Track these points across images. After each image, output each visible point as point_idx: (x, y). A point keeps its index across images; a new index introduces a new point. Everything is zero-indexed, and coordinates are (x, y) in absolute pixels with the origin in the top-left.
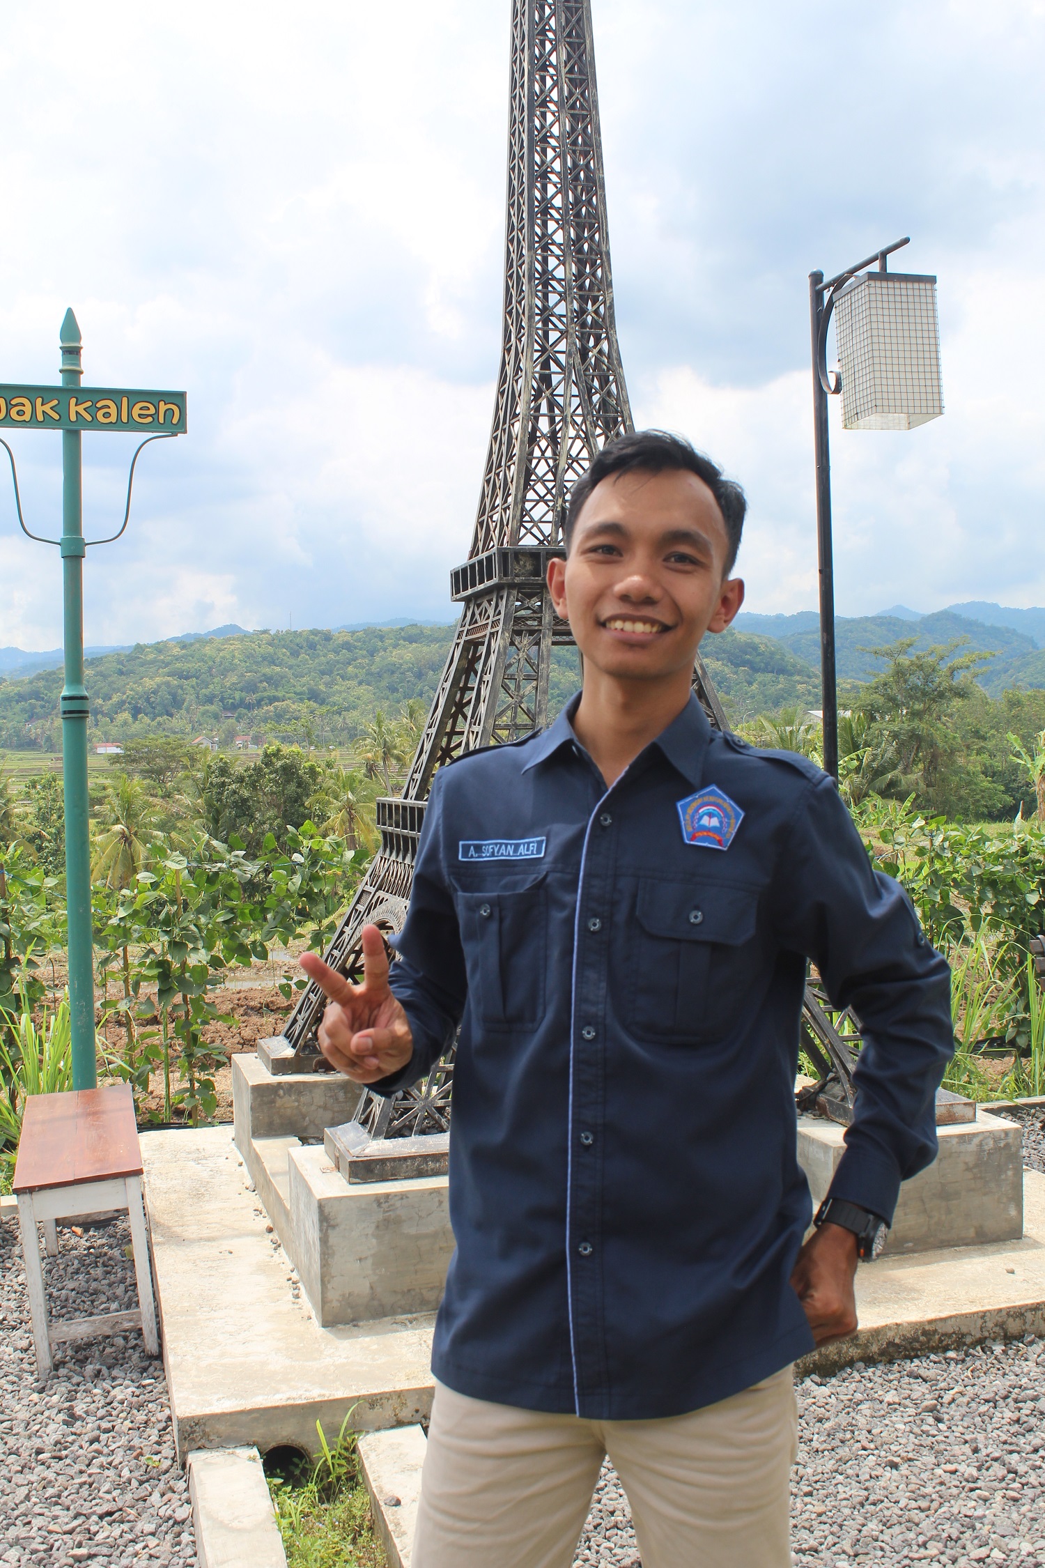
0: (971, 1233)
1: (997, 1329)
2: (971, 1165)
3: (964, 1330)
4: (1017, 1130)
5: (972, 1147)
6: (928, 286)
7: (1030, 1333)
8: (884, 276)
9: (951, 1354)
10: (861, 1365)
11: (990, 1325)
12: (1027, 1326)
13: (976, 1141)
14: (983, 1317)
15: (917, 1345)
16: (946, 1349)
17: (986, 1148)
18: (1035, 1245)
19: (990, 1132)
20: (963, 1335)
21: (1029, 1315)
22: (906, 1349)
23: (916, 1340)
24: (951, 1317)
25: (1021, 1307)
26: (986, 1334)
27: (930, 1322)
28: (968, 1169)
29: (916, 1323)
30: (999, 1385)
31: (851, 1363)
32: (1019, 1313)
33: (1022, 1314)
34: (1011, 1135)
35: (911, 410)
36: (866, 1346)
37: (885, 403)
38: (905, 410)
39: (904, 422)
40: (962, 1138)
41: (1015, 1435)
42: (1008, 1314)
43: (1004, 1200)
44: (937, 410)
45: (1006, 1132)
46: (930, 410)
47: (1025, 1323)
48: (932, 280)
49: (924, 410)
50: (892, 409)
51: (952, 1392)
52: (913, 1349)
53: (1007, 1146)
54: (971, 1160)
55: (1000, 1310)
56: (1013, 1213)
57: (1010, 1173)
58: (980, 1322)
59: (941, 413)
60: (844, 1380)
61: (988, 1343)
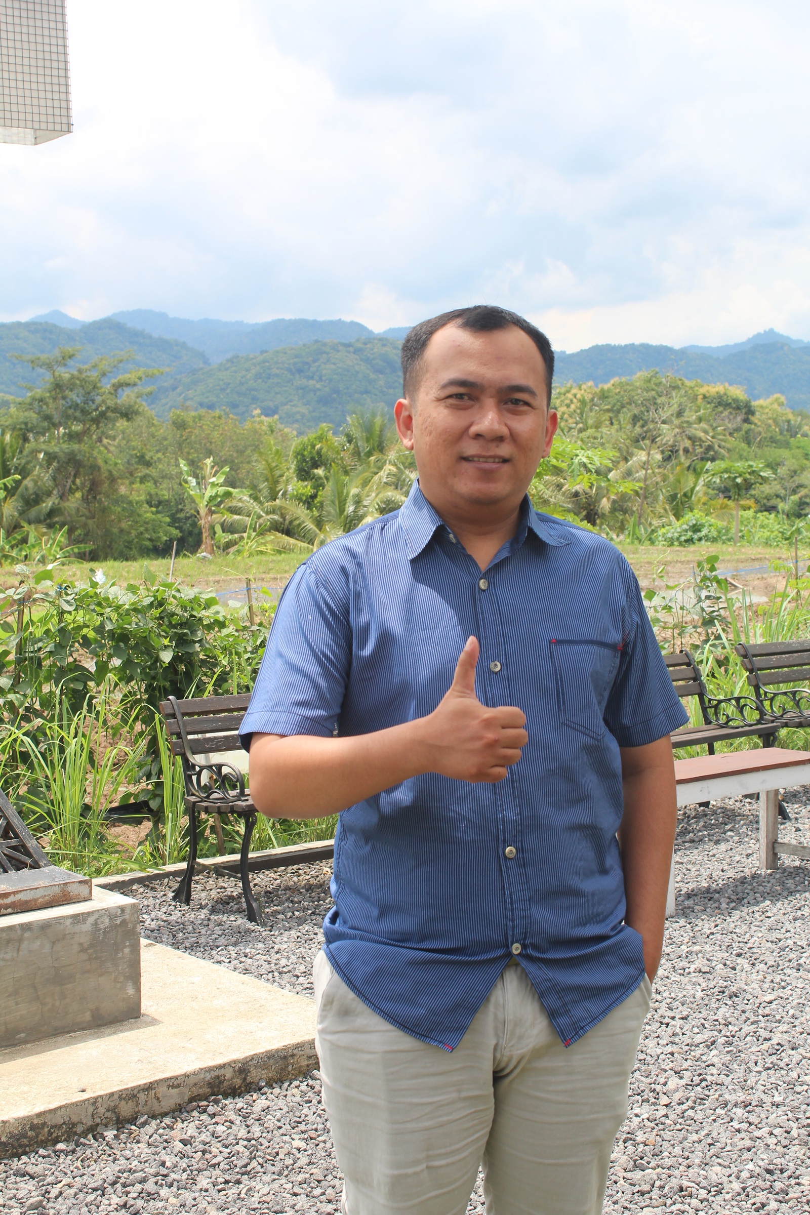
0: (88, 1016)
1: (108, 1114)
2: (86, 946)
3: (75, 1119)
4: (134, 905)
5: (87, 926)
7: (143, 1114)
9: (61, 1146)
11: (102, 1110)
12: (140, 1108)
13: (91, 920)
14: (94, 1103)
15: (25, 1141)
16: (56, 1141)
17: (102, 926)
18: (154, 1022)
19: (106, 910)
20: (74, 1125)
21: (142, 1096)
22: (13, 1147)
23: (24, 1135)
24: (60, 1107)
25: (133, 1089)
26: (98, 1120)
27: (39, 1115)
28: (83, 950)
29: (24, 1118)
30: (110, 1171)
32: (131, 1095)
33: (135, 1096)
34: (128, 911)
35: (36, 126)
37: (8, 115)
38: (29, 124)
39: (29, 138)
40: (76, 918)
42: (120, 1097)
43: (121, 979)
44: (65, 128)
45: (122, 909)
46: (58, 127)
47: (138, 1104)
49: (51, 127)
50: (15, 123)
51: (60, 1185)
52: (21, 1146)
53: (124, 922)
54: (86, 940)
55: (112, 1094)
56: (131, 991)
57: (127, 951)
58: (91, 1109)
59: (69, 131)
61: (99, 1129)
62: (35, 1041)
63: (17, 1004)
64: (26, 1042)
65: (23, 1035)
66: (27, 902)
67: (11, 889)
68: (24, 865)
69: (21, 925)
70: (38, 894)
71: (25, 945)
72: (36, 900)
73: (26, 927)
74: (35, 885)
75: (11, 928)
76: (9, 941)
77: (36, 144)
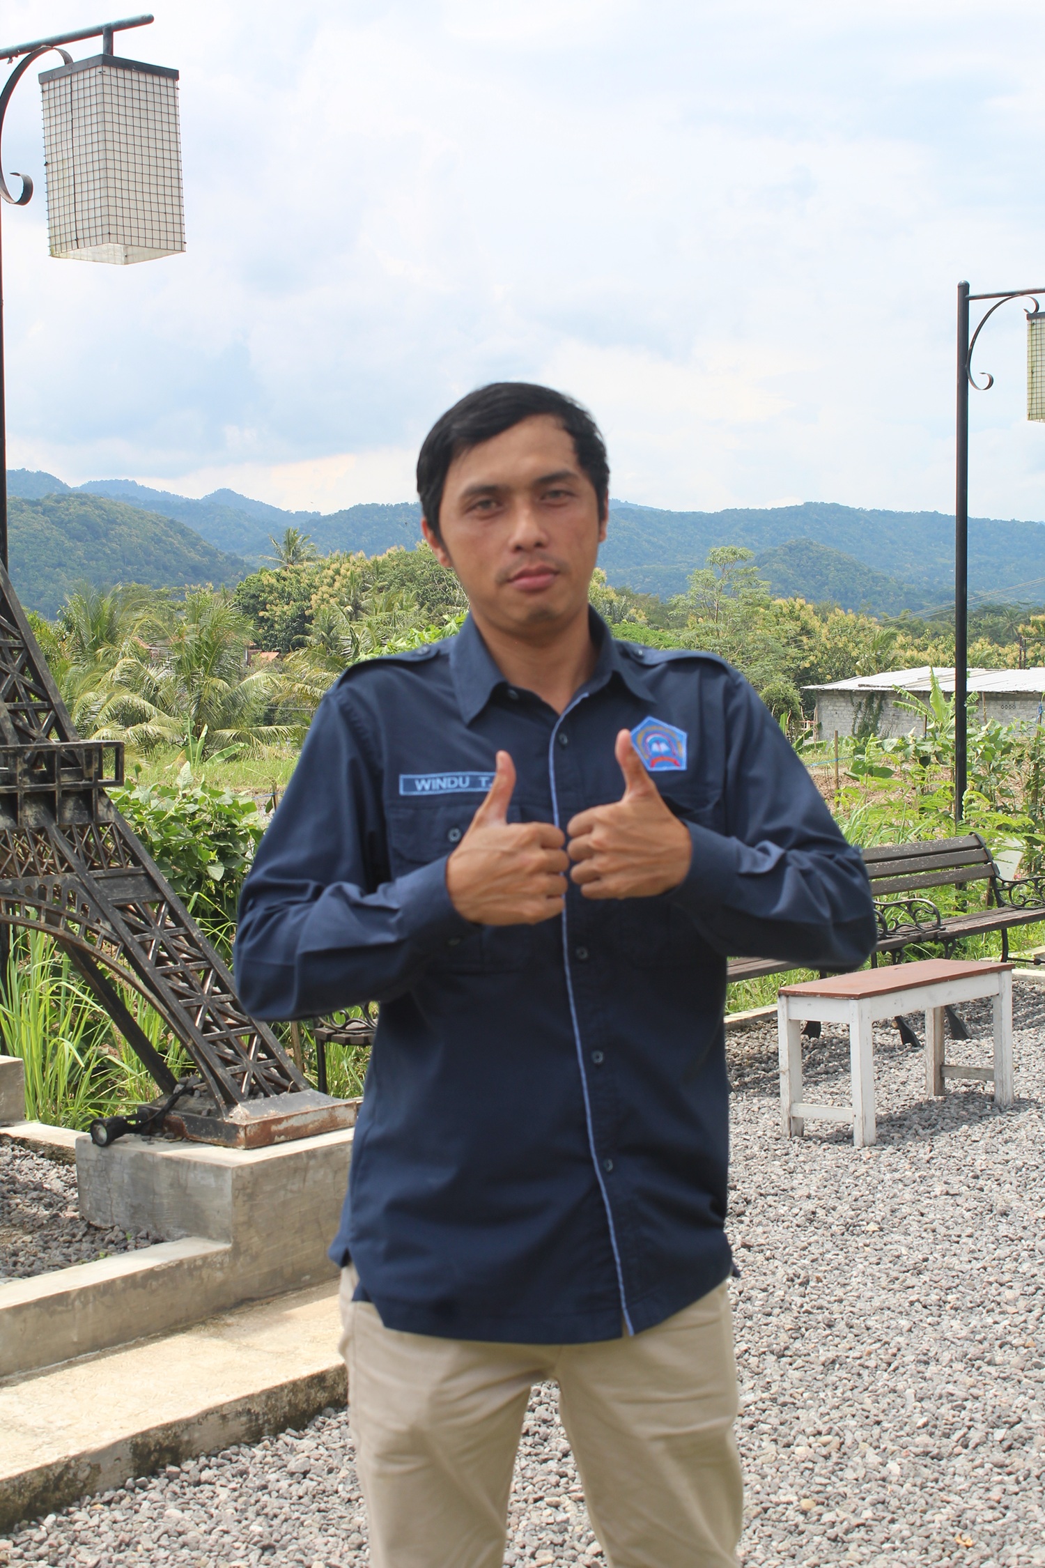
6: (170, 83)
8: (108, 59)
10: (330, 1410)
31: (319, 1411)
35: (128, 241)
36: (333, 1388)
37: (120, 230)
38: (121, 239)
39: (120, 255)
41: (533, 1446)
44: (178, 246)
46: (171, 245)
48: (173, 75)
49: (156, 244)
59: (182, 251)
60: (319, 1430)
62: (318, 1284)
63: (303, 1241)
64: (310, 1285)
65: (307, 1277)
66: (298, 1128)
67: (282, 1115)
68: (285, 1089)
69: (307, 1152)
70: (307, 1119)
71: (310, 1174)
72: (306, 1126)
73: (311, 1154)
74: (303, 1110)
75: (297, 1156)
76: (296, 1170)
77: (127, 263)
